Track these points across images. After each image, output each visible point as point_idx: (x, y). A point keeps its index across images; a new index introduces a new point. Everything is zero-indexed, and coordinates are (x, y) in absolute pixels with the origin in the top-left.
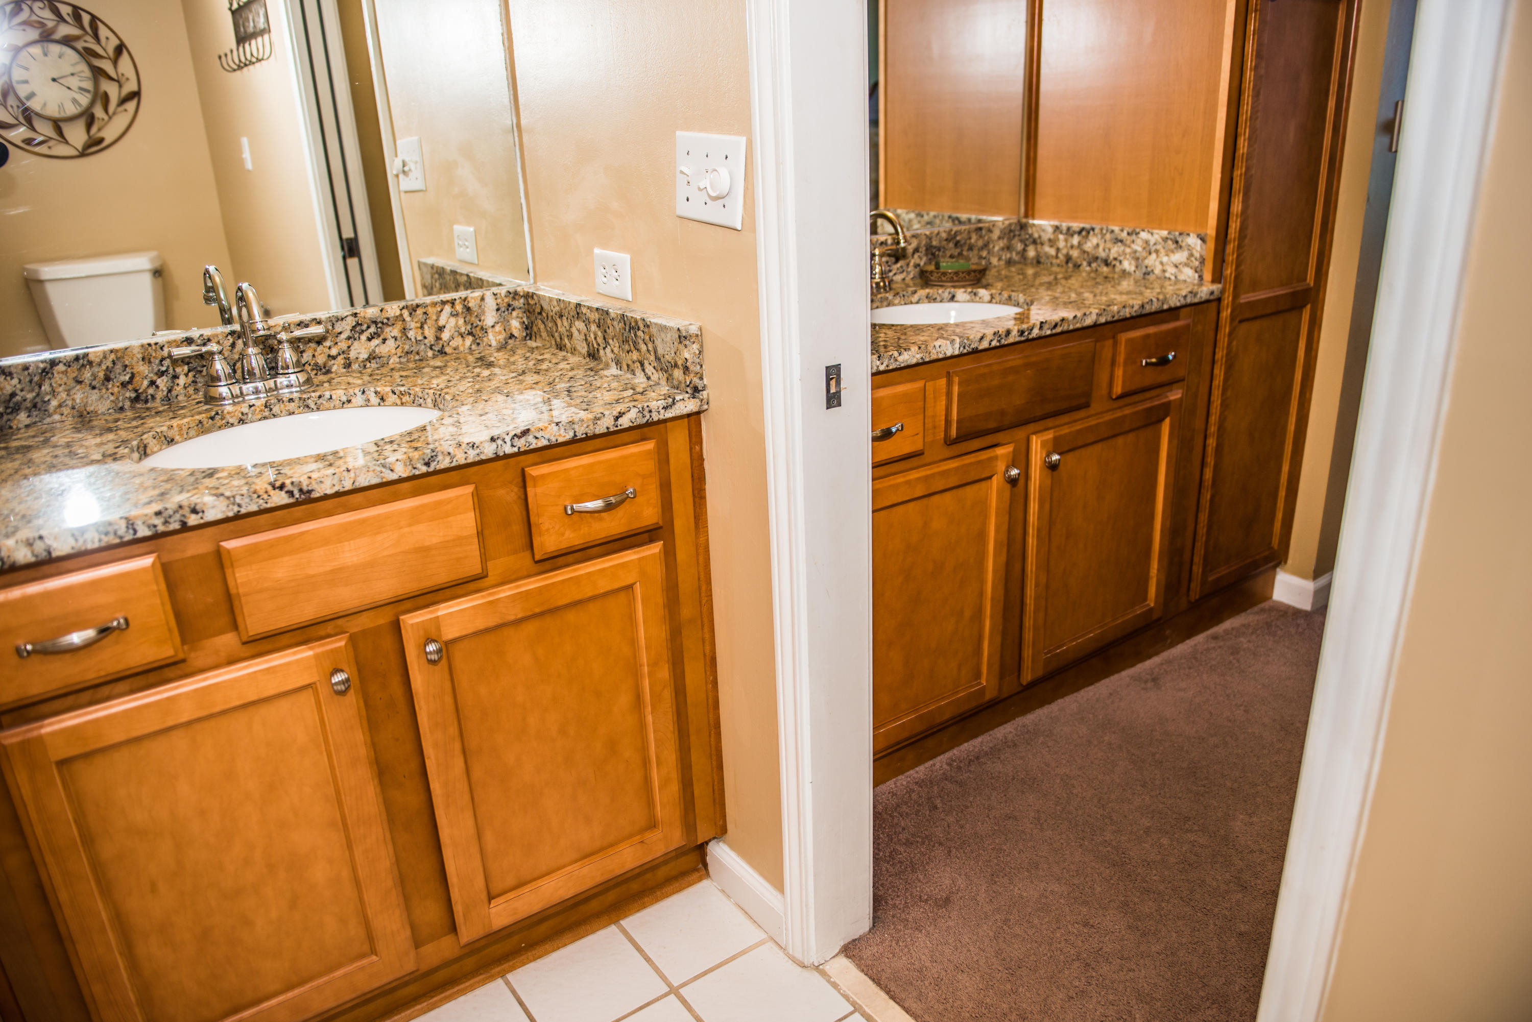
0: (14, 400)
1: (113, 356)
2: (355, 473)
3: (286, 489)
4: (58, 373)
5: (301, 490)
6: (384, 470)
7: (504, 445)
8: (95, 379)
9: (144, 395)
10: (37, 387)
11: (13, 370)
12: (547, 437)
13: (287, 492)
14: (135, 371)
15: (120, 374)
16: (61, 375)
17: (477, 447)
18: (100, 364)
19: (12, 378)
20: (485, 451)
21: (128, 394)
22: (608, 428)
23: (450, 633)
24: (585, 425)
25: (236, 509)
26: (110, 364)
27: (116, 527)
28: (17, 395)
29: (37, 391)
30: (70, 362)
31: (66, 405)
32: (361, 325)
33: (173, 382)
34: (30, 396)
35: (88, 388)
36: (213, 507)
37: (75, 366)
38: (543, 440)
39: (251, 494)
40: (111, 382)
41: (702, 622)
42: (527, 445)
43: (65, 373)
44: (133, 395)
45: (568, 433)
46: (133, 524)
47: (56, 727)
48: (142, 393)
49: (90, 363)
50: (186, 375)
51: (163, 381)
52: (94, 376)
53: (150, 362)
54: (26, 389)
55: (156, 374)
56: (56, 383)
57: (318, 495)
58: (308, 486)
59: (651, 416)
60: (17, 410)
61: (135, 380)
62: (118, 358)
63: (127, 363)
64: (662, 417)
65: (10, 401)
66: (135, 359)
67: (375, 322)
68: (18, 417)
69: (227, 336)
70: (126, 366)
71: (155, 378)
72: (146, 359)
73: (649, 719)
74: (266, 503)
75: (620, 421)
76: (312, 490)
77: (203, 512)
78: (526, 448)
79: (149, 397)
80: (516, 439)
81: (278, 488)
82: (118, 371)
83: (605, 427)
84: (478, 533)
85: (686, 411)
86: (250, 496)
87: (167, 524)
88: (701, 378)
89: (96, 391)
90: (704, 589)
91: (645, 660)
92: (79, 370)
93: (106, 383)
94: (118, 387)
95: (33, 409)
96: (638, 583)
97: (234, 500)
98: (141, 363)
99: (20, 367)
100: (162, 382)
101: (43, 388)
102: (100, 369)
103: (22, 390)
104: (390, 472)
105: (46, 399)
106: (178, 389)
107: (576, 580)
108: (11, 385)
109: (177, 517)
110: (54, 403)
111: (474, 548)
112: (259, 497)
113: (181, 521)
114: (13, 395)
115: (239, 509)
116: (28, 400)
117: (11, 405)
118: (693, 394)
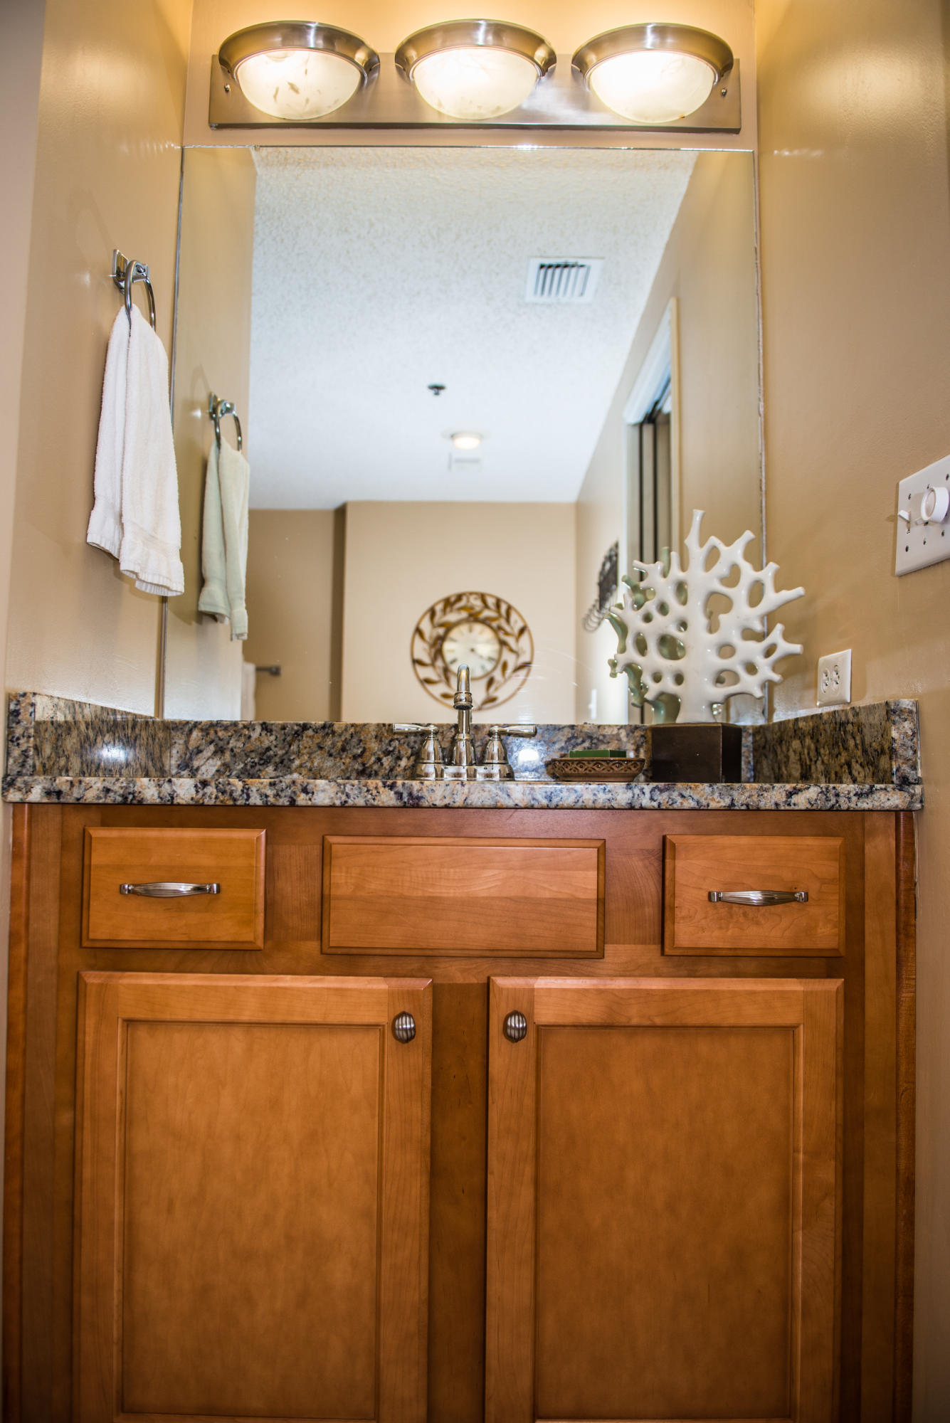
0: (268, 754)
1: (352, 730)
2: (469, 789)
3: (396, 789)
4: (307, 737)
5: (410, 794)
6: (500, 793)
7: (642, 796)
8: (333, 748)
9: (370, 770)
10: (288, 746)
11: (274, 728)
12: (696, 797)
13: (396, 793)
14: (367, 746)
15: (354, 746)
16: (308, 739)
17: (609, 791)
18: (340, 735)
19: (271, 735)
20: (619, 798)
21: (356, 766)
22: (777, 804)
23: (545, 1015)
24: (747, 794)
25: (344, 798)
26: (348, 736)
27: (233, 788)
28: (271, 749)
29: (287, 749)
30: (317, 729)
31: (306, 766)
32: (577, 738)
33: (396, 763)
34: (280, 752)
35: (326, 754)
36: (323, 791)
37: (321, 733)
38: (691, 801)
39: (361, 786)
40: (345, 753)
41: (897, 1119)
42: (670, 802)
43: (312, 737)
44: (360, 768)
45: (723, 799)
46: (248, 789)
47: (133, 981)
48: (368, 768)
49: (333, 733)
50: (408, 758)
51: (388, 759)
52: (334, 745)
53: (381, 741)
54: (280, 746)
55: (384, 752)
56: (303, 745)
57: (426, 804)
58: (418, 791)
59: (837, 802)
60: (268, 763)
61: (365, 754)
62: (356, 733)
63: (362, 738)
64: (853, 805)
65: (264, 753)
66: (370, 735)
67: (591, 738)
68: (267, 769)
69: (451, 728)
70: (361, 741)
71: (382, 756)
72: (378, 738)
73: (800, 1237)
74: (374, 799)
75: (795, 799)
76: (422, 797)
77: (313, 793)
78: (668, 806)
79: (373, 772)
80: (657, 792)
81: (388, 786)
82: (353, 744)
83: (773, 801)
84: (598, 899)
85: (887, 805)
86: (360, 788)
87: (278, 797)
88: (914, 767)
89: (332, 758)
90: (903, 1068)
91: (801, 1145)
92: (323, 737)
93: (342, 753)
94: (350, 758)
95: (280, 765)
96: (802, 1026)
97: (344, 788)
98: (374, 740)
99: (280, 726)
100: (387, 761)
101: (292, 747)
102: (340, 740)
103: (276, 747)
104: (506, 796)
105: (292, 758)
106: (399, 769)
107: (714, 996)
108: (269, 740)
109: (289, 792)
110: (297, 762)
111: (589, 918)
112: (368, 791)
113: (291, 797)
114: (268, 749)
115: (347, 799)
116: (278, 756)
117: (265, 757)
118: (900, 785)
